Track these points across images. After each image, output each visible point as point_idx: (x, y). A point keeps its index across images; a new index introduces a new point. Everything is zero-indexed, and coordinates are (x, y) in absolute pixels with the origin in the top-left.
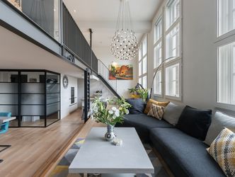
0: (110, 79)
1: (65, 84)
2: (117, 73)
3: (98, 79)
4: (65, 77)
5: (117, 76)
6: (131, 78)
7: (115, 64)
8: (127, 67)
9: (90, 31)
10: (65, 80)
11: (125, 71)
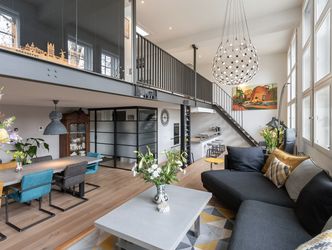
0: (233, 109)
1: (165, 120)
2: (245, 99)
3: (211, 111)
4: (165, 111)
5: (247, 104)
6: (274, 106)
7: (243, 87)
8: (265, 88)
9: (194, 47)
10: (165, 115)
11: (260, 96)
